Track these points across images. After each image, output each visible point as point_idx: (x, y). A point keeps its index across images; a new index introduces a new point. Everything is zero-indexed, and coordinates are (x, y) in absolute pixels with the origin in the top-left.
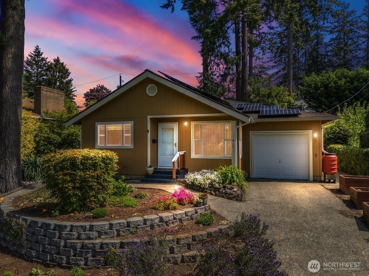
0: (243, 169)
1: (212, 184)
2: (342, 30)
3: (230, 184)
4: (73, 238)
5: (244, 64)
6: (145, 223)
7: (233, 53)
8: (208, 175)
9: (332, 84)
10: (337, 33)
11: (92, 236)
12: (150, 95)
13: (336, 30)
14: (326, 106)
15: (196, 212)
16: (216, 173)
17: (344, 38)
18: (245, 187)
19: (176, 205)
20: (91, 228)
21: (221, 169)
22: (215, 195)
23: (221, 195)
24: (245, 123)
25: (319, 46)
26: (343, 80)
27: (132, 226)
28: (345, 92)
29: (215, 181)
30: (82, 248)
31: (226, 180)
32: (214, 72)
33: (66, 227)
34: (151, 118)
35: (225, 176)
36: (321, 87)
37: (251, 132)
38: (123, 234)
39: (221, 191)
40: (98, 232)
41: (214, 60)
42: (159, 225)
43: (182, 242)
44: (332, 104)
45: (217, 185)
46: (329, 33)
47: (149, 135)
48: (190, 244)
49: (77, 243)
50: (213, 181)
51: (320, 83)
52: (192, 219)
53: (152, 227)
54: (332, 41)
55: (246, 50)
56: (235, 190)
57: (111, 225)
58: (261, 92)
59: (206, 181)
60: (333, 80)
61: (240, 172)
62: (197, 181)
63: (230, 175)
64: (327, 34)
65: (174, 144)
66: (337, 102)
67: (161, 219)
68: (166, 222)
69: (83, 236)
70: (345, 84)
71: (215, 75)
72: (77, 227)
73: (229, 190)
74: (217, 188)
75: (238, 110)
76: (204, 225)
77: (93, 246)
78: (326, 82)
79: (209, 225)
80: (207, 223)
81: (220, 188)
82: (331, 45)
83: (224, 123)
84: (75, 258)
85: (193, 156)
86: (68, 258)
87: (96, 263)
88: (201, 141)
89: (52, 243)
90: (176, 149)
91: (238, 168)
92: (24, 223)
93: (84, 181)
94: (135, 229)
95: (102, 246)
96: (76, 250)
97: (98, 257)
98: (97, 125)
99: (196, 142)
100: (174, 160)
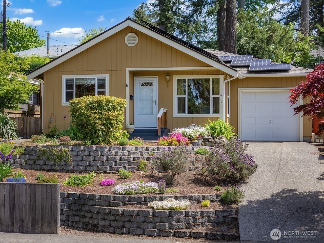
1: (201, 136)
3: (219, 135)
4: (113, 154)
6: (158, 150)
11: (125, 154)
12: (129, 45)
15: (193, 150)
16: (203, 127)
19: (176, 143)
20: (124, 149)
21: (210, 124)
22: (205, 145)
23: (210, 144)
24: (233, 77)
27: (150, 150)
29: (204, 133)
30: (120, 160)
31: (214, 133)
33: (105, 148)
34: (130, 71)
35: (214, 129)
37: (239, 89)
38: (145, 155)
39: (211, 141)
40: (129, 152)
45: (206, 136)
47: (128, 89)
48: (194, 162)
49: (116, 158)
50: (202, 133)
56: (224, 139)
57: (137, 148)
59: (196, 132)
61: (227, 125)
62: (186, 133)
63: (218, 128)
69: (119, 154)
72: (114, 148)
73: (218, 139)
74: (207, 139)
75: (225, 64)
76: (201, 155)
77: (129, 159)
80: (204, 154)
81: (209, 139)
83: (211, 77)
84: (116, 167)
85: (176, 114)
86: (111, 167)
87: (132, 169)
88: (184, 98)
89: (96, 159)
90: (156, 107)
91: (226, 122)
92: (67, 149)
93: (108, 119)
94: (152, 153)
95: (134, 159)
96: (116, 162)
97: (133, 166)
98: (64, 78)
99: (179, 99)
100: (159, 115)
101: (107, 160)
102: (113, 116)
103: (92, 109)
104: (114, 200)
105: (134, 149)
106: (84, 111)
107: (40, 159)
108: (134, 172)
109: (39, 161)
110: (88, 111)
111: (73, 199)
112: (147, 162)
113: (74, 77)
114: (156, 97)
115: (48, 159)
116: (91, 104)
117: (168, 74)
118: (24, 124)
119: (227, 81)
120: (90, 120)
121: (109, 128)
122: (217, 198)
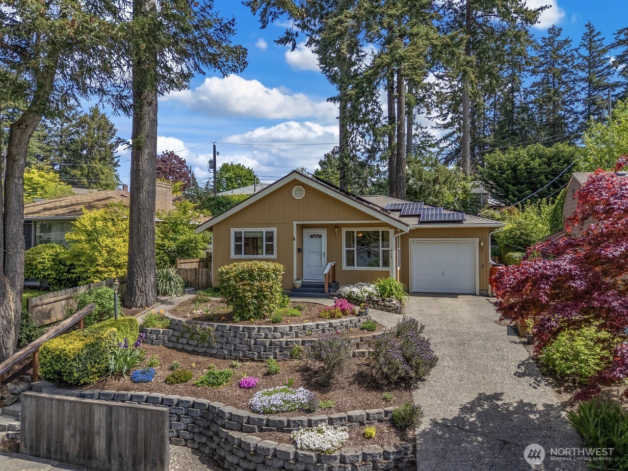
0: (402, 281)
1: (370, 297)
2: (550, 69)
3: (389, 297)
4: (262, 337)
5: (400, 136)
6: (317, 327)
7: (385, 118)
8: (366, 288)
9: (522, 166)
10: (543, 74)
11: (277, 337)
12: (296, 198)
13: (541, 69)
14: (514, 196)
15: (359, 321)
16: (372, 285)
17: (554, 82)
18: (403, 301)
19: (340, 314)
20: (275, 330)
21: (379, 281)
22: (374, 308)
23: (380, 307)
24: (404, 231)
25: (515, 94)
26: (538, 160)
27: (307, 329)
28: (539, 177)
29: (373, 294)
30: (270, 345)
31: (384, 293)
32: (357, 146)
33: (254, 328)
34: (297, 225)
35: (383, 289)
36: (508, 170)
37: (410, 239)
38: (301, 336)
39: (380, 303)
40: (281, 333)
41: (358, 128)
42: (329, 330)
43: (352, 341)
44: (523, 193)
45: (375, 298)
46: (530, 73)
47: (295, 243)
48: (359, 344)
49: (266, 341)
50: (370, 294)
51: (506, 164)
52: (356, 327)
53: (323, 331)
54: (535, 86)
55: (403, 116)
56: (394, 302)
57: (291, 328)
58: (424, 176)
59: (364, 294)
60: (524, 160)
61: (398, 283)
62: (353, 294)
63: (388, 288)
64: (528, 75)
65: (323, 253)
66: (529, 191)
67: (331, 325)
68: (335, 328)
69: (270, 336)
70: (540, 165)
71: (359, 150)
72: (264, 328)
73: (388, 302)
74: (376, 301)
76: (368, 330)
77: (280, 344)
78: (514, 162)
79: (373, 330)
80: (371, 329)
81: (378, 301)
82: (533, 93)
83: (380, 229)
84: (265, 353)
85: (345, 267)
86: (259, 353)
87: (284, 357)
88: (353, 251)
89: (243, 342)
90: (324, 259)
91: (397, 280)
92: (211, 328)
93: (260, 290)
94: (310, 332)
95: (287, 344)
96: (265, 346)
97: (285, 352)
98: (233, 231)
99: (348, 251)
100: (326, 272)
101: (255, 344)
102: (267, 286)
103: (242, 279)
104: (248, 423)
105: (288, 329)
106: (232, 282)
107: (183, 337)
108: (286, 360)
109: (182, 339)
110: (236, 282)
111: (200, 410)
112: (301, 347)
113: (243, 230)
114: (324, 249)
115: (191, 338)
116: (241, 273)
117: (336, 226)
118: (196, 275)
119: (396, 235)
120: (239, 292)
121: (262, 301)
122: (386, 416)
